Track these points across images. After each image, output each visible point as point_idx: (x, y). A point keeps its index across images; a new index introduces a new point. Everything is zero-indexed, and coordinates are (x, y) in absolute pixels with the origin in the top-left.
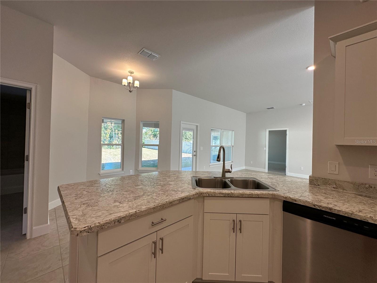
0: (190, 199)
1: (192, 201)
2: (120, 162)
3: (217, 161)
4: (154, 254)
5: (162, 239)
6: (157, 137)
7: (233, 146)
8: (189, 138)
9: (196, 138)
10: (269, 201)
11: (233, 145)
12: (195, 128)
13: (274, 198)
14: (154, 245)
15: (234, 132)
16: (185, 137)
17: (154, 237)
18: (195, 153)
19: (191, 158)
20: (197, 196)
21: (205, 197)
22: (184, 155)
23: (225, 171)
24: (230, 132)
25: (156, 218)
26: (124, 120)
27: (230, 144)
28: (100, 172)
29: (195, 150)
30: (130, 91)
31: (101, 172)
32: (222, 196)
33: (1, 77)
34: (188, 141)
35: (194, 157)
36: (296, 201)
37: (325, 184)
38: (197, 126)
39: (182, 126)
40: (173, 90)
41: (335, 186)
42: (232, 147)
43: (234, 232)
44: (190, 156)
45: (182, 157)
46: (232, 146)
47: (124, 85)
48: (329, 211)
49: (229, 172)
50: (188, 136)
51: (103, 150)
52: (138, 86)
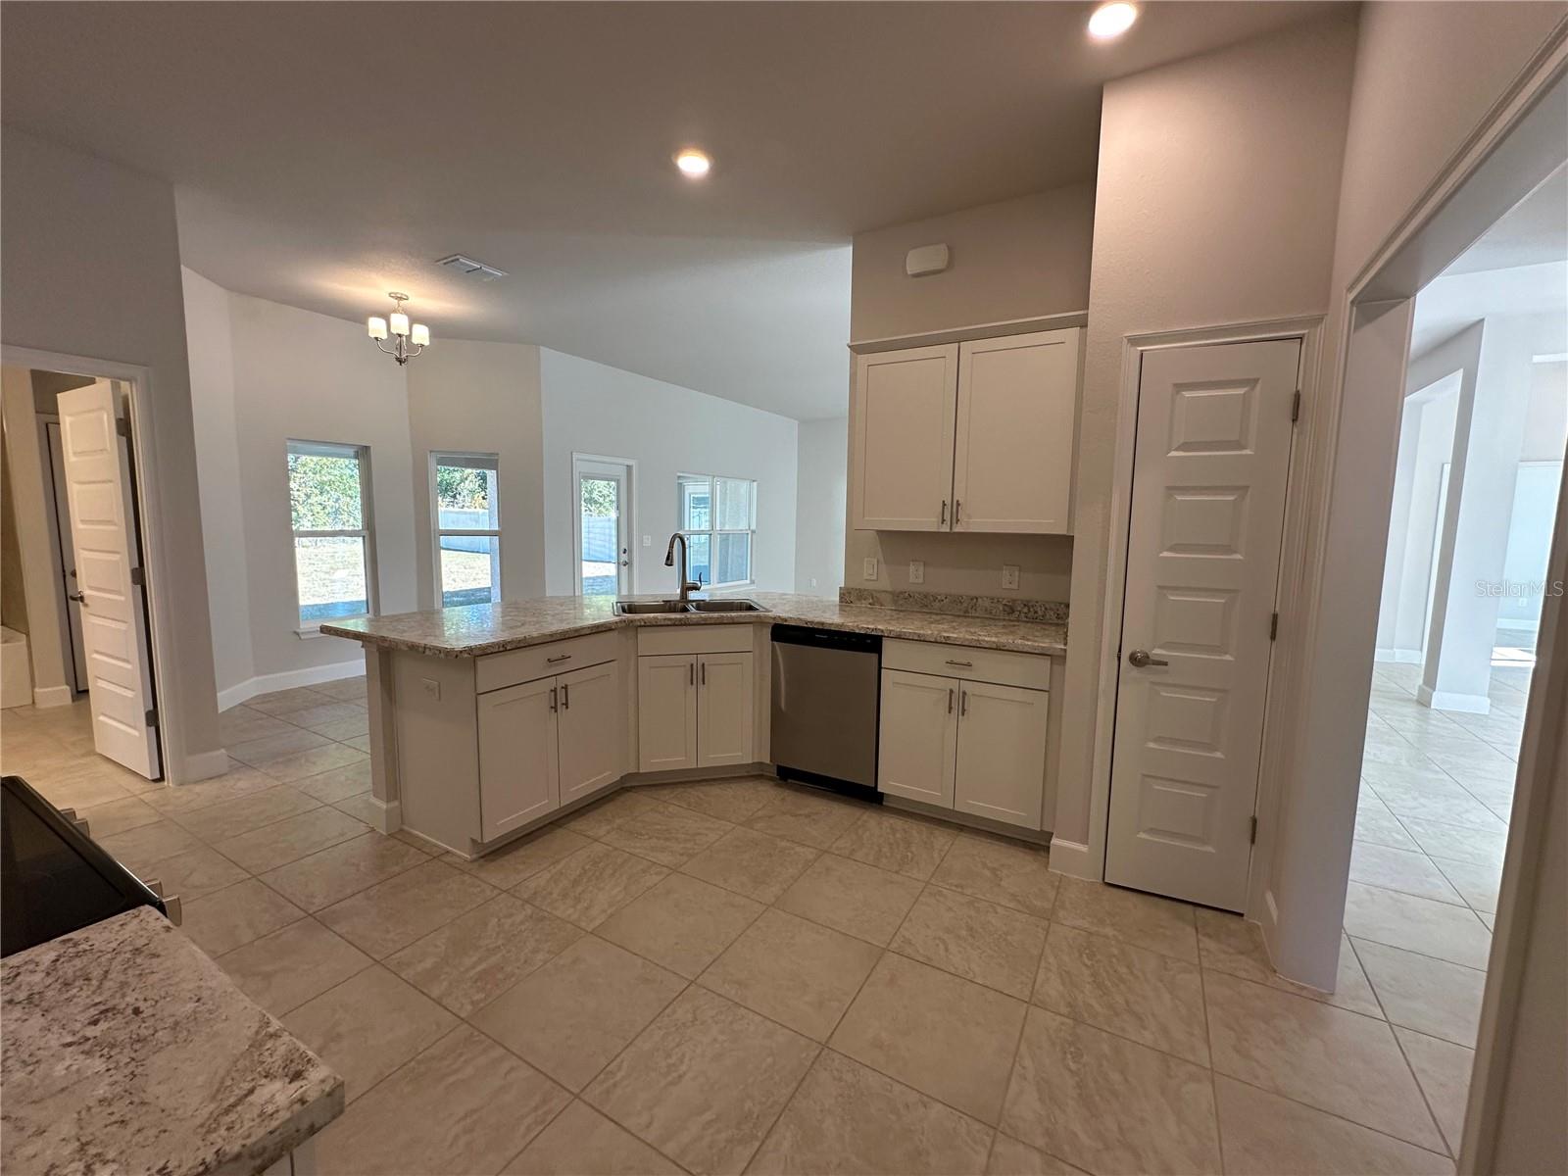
0: (611, 630)
1: (614, 634)
2: (364, 598)
3: (666, 564)
4: (555, 708)
5: (566, 688)
6: (454, 497)
7: (753, 532)
8: (601, 500)
9: (626, 504)
10: (752, 629)
11: (753, 527)
12: (622, 473)
13: (759, 623)
14: (553, 693)
15: (755, 483)
16: (587, 496)
17: (551, 683)
18: (624, 557)
19: (615, 580)
20: (624, 624)
21: (639, 629)
22: (589, 570)
23: (687, 588)
24: (744, 486)
25: (555, 650)
26: (366, 449)
27: (743, 526)
28: (299, 628)
29: (624, 546)
30: (400, 361)
31: (301, 627)
32: (669, 623)
33: (3, 343)
34: (600, 512)
35: (624, 569)
36: (786, 621)
37: (859, 600)
38: (629, 468)
39: (580, 467)
40: (542, 348)
41: (871, 601)
42: (749, 536)
43: (692, 683)
44: (610, 570)
45: (582, 578)
46: (749, 532)
47: (376, 338)
48: (821, 627)
49: (697, 588)
50: (600, 492)
51: (299, 552)
52: (426, 343)
